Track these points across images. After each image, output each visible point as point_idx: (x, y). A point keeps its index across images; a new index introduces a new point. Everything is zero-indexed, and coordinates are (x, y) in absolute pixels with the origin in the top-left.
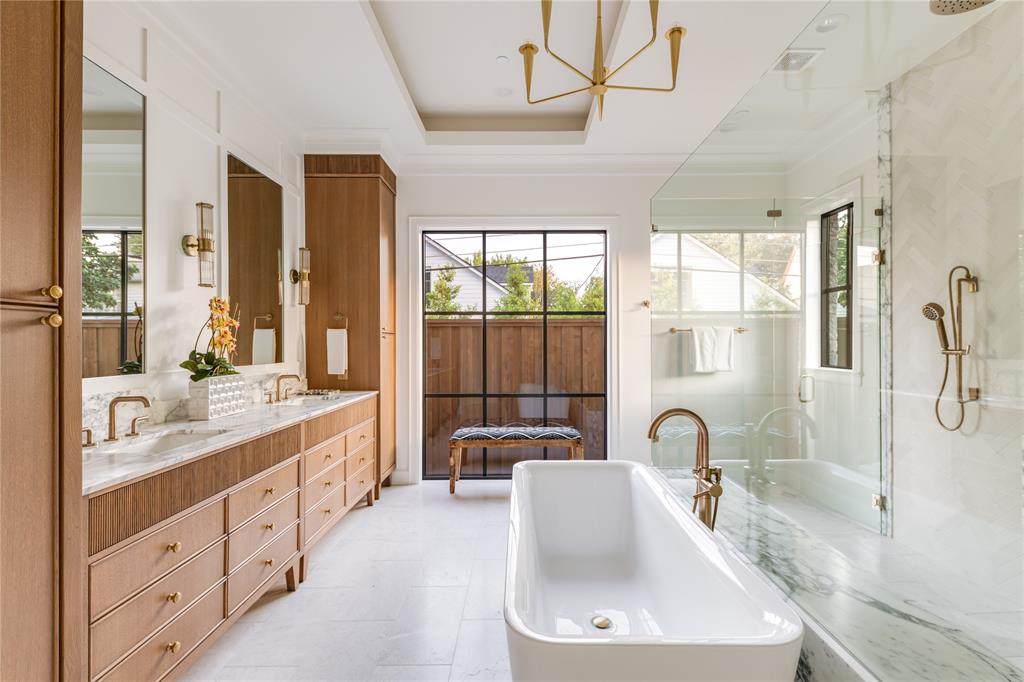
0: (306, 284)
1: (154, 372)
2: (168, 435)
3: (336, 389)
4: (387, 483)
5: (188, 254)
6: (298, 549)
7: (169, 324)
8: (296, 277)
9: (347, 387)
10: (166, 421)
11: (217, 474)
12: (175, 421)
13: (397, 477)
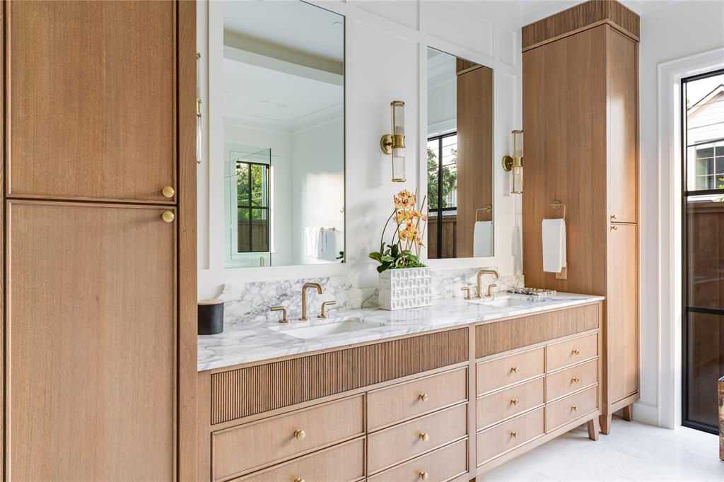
0: (519, 171)
1: (353, 262)
2: (348, 321)
3: (552, 289)
4: (625, 415)
5: (386, 152)
6: (467, 469)
7: (368, 218)
8: (509, 162)
9: (566, 287)
10: (362, 307)
11: (353, 369)
12: (369, 307)
13: (639, 410)
